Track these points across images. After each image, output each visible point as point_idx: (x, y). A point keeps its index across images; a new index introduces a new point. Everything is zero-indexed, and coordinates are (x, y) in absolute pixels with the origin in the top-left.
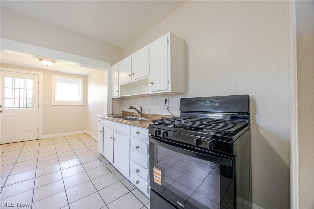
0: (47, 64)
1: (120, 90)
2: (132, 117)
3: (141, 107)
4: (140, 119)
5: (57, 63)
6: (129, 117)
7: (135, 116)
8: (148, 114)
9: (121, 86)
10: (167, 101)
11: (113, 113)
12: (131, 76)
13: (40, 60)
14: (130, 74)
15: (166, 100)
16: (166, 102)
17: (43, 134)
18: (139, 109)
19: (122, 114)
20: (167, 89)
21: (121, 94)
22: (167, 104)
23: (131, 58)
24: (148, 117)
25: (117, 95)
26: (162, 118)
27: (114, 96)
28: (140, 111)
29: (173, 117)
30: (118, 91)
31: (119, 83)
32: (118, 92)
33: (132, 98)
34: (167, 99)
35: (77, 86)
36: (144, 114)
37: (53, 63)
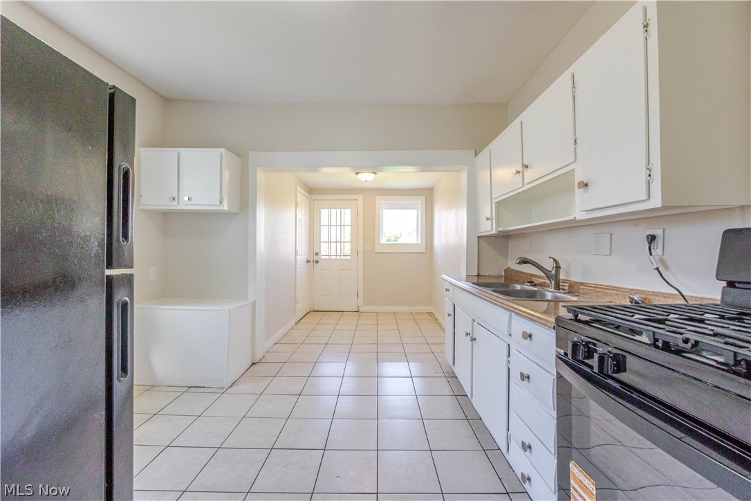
0: (366, 177)
1: (494, 216)
2: (528, 287)
3: (554, 260)
4: (549, 296)
5: (379, 174)
6: (518, 287)
7: (539, 285)
8: (582, 284)
9: (498, 203)
10: (659, 241)
11: (482, 273)
12: (521, 174)
13: (357, 174)
14: (519, 169)
15: (652, 239)
16: (650, 243)
17: (364, 304)
18: (549, 266)
19: (506, 278)
20: (645, 197)
21: (498, 226)
22: (657, 251)
23: (521, 123)
24: (581, 291)
25: (488, 228)
26: (632, 300)
27: (482, 230)
28: (554, 272)
29: (683, 302)
30: (489, 216)
31: (493, 197)
32: (489, 221)
33: (533, 233)
34: (658, 232)
35: (414, 212)
36: (565, 281)
37: (374, 175)
